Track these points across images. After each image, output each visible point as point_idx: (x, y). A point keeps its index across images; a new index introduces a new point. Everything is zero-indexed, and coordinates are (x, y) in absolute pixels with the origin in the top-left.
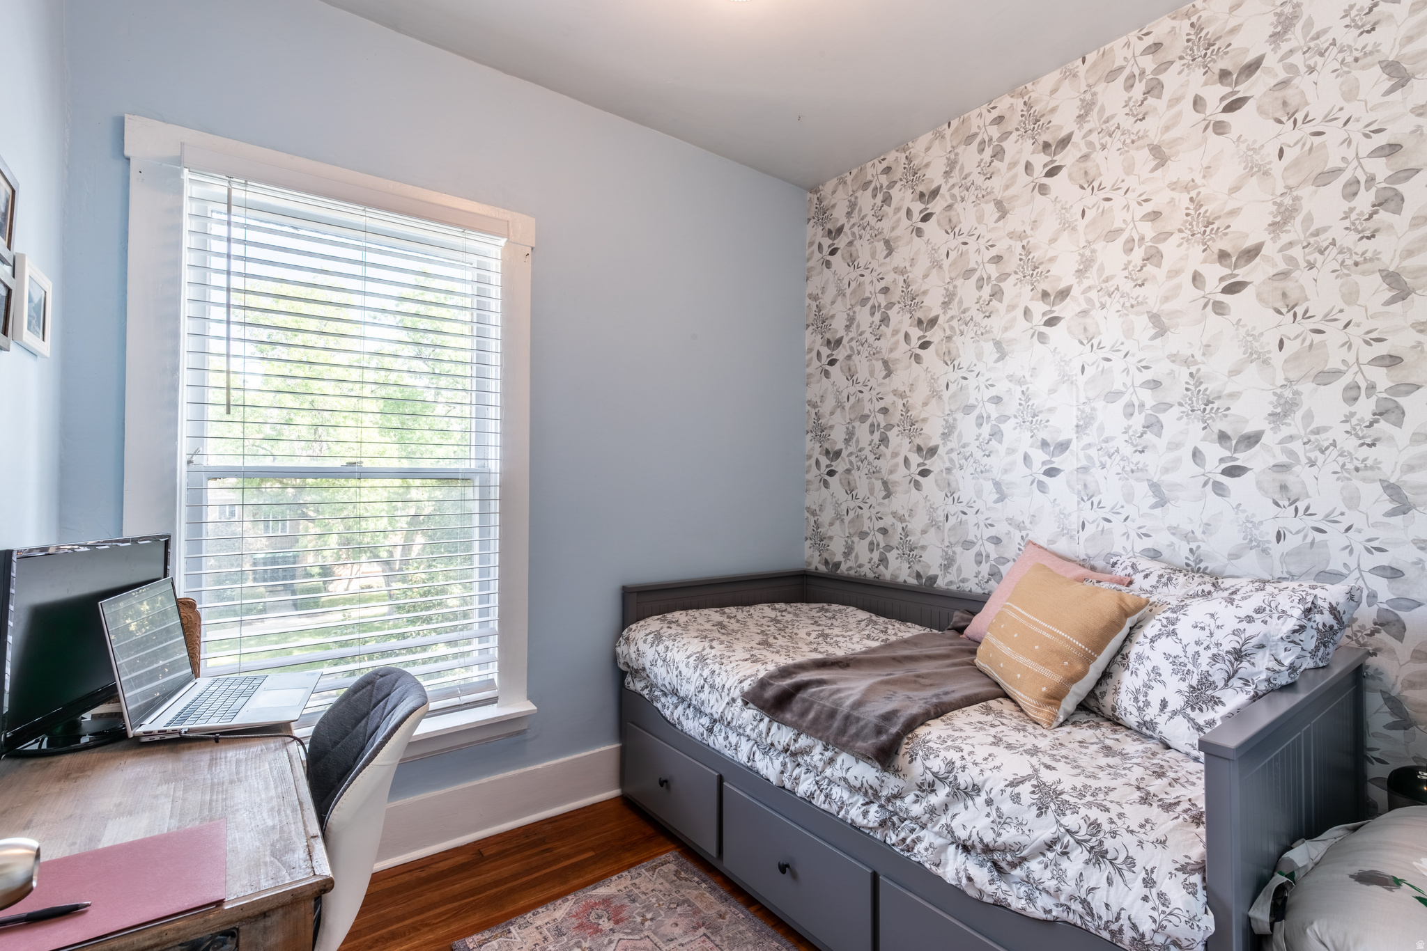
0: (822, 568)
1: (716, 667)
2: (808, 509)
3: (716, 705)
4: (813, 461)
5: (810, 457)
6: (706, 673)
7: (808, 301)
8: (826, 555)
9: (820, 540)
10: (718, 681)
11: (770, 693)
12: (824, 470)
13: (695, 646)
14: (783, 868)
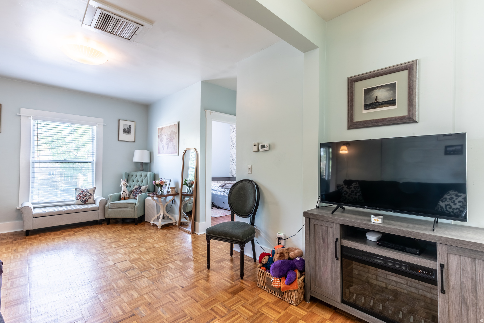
0: (232, 176)
1: (217, 185)
2: (230, 168)
3: (216, 189)
4: (231, 161)
5: (230, 160)
6: (215, 185)
7: (230, 138)
8: (232, 175)
9: (232, 173)
10: (217, 186)
11: (222, 185)
12: (232, 162)
13: (214, 183)
14: (223, 203)
